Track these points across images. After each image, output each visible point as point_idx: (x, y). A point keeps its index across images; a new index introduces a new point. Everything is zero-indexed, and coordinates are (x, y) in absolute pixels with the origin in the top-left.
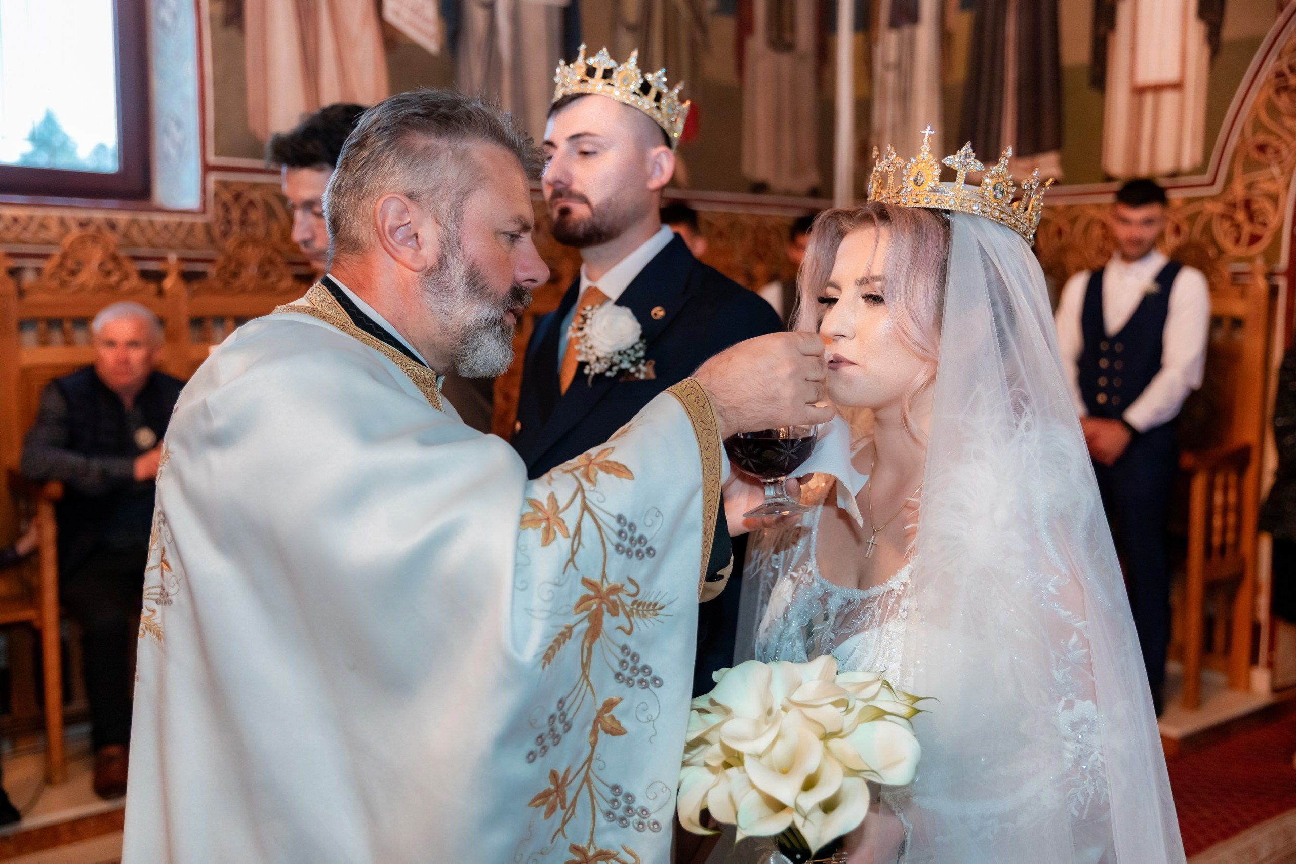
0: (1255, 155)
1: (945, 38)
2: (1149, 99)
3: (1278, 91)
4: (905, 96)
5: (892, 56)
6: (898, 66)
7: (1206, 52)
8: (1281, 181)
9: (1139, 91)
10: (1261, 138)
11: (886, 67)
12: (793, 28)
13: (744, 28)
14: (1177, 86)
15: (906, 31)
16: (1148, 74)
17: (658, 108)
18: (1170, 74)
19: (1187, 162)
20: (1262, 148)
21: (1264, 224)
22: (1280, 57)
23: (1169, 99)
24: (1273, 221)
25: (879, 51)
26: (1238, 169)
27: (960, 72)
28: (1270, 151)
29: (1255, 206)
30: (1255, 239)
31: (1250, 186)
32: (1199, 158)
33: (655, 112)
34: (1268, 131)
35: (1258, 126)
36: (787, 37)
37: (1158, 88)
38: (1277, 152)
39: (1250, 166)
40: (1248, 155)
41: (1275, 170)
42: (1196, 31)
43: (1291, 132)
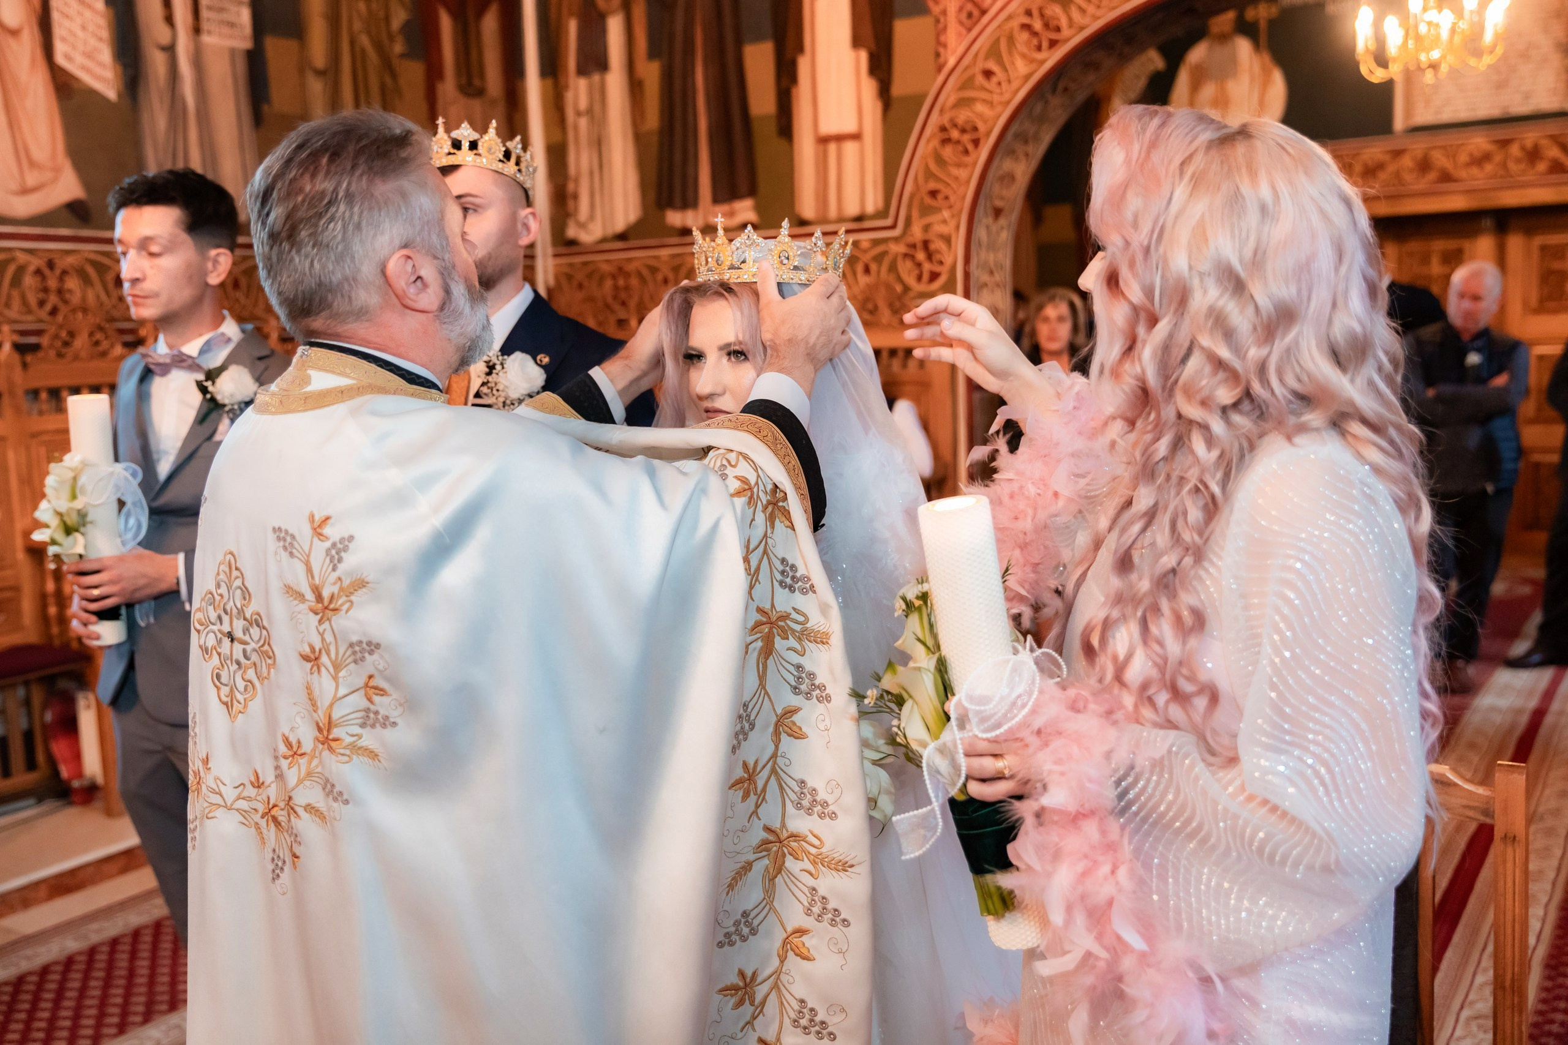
0: (928, 200)
1: (635, 86)
2: (832, 147)
3: (946, 141)
4: (599, 143)
6: (590, 112)
7: (879, 106)
8: (952, 224)
9: (824, 141)
10: (932, 185)
12: (482, 75)
14: (856, 137)
15: (596, 78)
16: (829, 127)
17: (519, 170)
18: (850, 127)
19: (870, 209)
20: (933, 194)
21: (941, 263)
22: (942, 111)
23: (850, 147)
24: (948, 261)
25: (569, 96)
26: (915, 213)
27: (653, 120)
28: (940, 196)
29: (932, 247)
30: (934, 276)
31: (927, 228)
32: (880, 204)
33: (518, 175)
34: (938, 179)
35: (929, 175)
37: (840, 138)
38: (947, 198)
39: (926, 210)
40: (922, 199)
41: (946, 214)
42: (869, 87)
43: (957, 179)
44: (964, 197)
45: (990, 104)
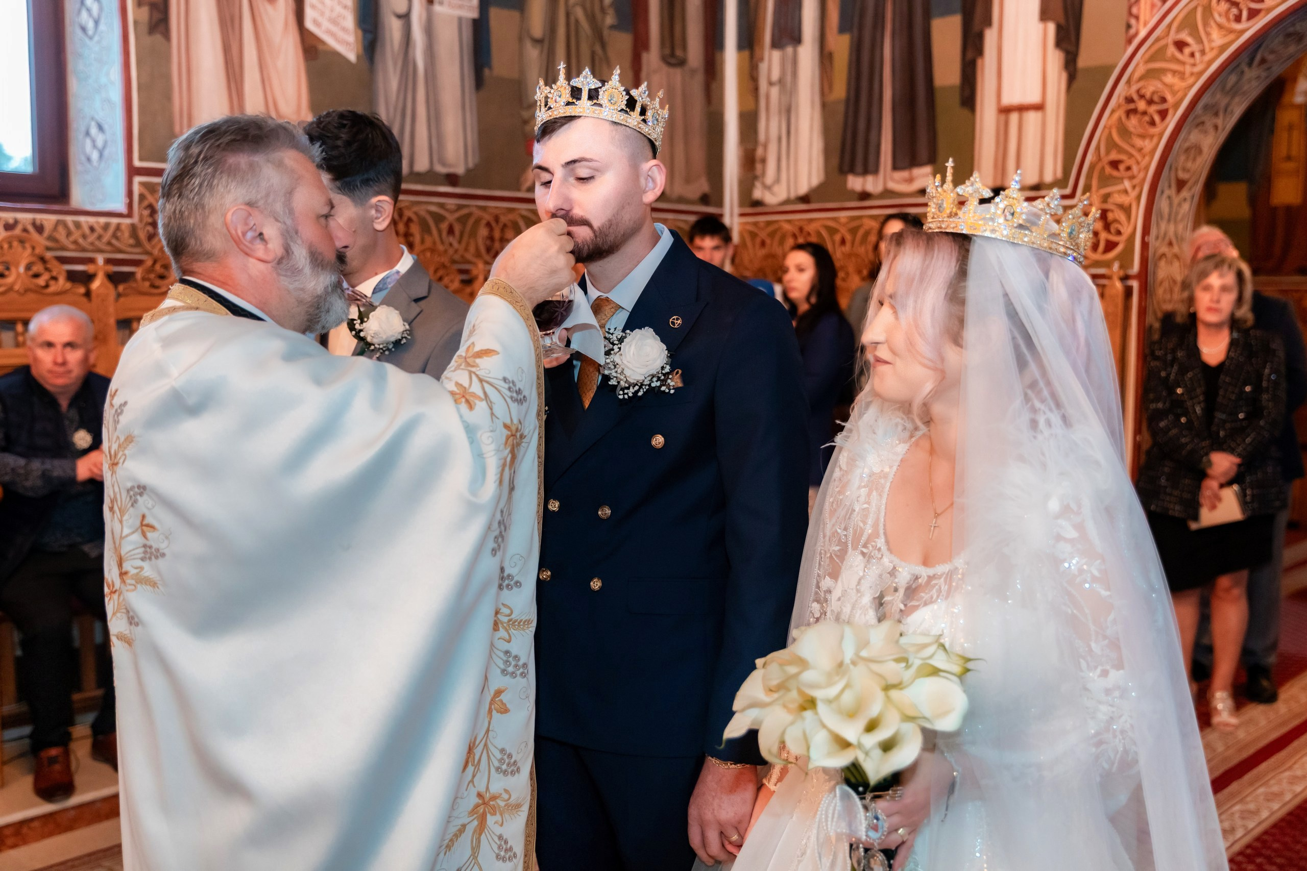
0: (1108, 170)
1: (825, 57)
2: (1014, 117)
3: (1129, 113)
5: (775, 75)
6: (781, 81)
7: (1064, 76)
8: (1133, 194)
9: (1006, 111)
10: (1114, 156)
11: (771, 84)
12: (684, 47)
13: (640, 45)
14: (1039, 107)
15: (789, 50)
16: (1011, 98)
17: (644, 121)
18: (1034, 98)
19: (1048, 178)
20: (1115, 164)
21: (1119, 233)
22: (1129, 82)
23: (1032, 117)
24: (1126, 230)
25: (763, 67)
26: (1095, 183)
28: (1122, 167)
29: (1110, 216)
30: (1110, 246)
31: (1106, 198)
32: (1059, 174)
34: (1120, 150)
35: (1111, 145)
36: (679, 53)
37: (1022, 109)
38: (1128, 168)
39: (1105, 180)
40: (1103, 169)
41: (1127, 184)
42: (1055, 58)
43: (1140, 150)
44: (1147, 168)
45: (1182, 75)
